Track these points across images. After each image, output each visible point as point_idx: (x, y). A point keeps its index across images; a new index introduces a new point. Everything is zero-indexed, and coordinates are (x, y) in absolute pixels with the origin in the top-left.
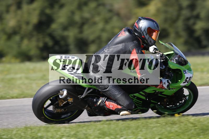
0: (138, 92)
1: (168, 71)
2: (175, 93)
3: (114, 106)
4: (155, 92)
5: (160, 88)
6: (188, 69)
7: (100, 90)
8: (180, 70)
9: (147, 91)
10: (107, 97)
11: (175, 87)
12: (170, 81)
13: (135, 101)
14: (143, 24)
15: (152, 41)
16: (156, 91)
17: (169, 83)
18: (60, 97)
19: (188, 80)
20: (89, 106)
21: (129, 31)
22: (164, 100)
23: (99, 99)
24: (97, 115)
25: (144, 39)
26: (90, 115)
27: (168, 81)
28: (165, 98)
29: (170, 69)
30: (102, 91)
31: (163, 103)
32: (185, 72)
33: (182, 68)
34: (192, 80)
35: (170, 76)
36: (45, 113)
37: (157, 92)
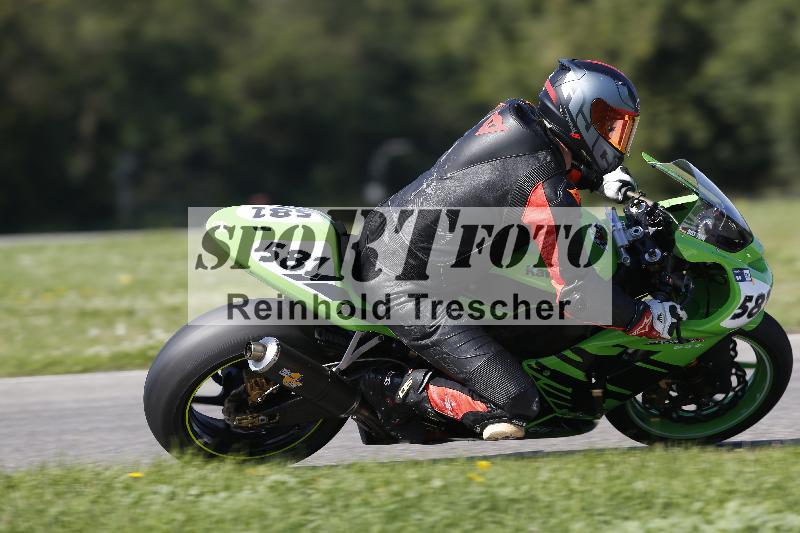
0: (557, 352)
1: (672, 272)
2: (703, 358)
3: (458, 405)
4: (625, 352)
5: (641, 335)
6: (752, 265)
7: (405, 341)
8: (718, 268)
9: (593, 347)
10: (434, 368)
11: (701, 335)
12: (681, 309)
13: (547, 388)
14: (576, 87)
15: (610, 154)
16: (627, 348)
17: (679, 319)
18: (253, 368)
19: (751, 305)
20: (364, 404)
21: (520, 113)
22: (659, 386)
23: (403, 377)
24: (396, 441)
25: (578, 146)
26: (369, 438)
27: (673, 310)
28: (662, 376)
29: (681, 263)
30: (413, 346)
31: (654, 396)
32: (738, 275)
33: (729, 260)
34: (769, 308)
35: (684, 290)
36: (196, 429)
37: (630, 351)
